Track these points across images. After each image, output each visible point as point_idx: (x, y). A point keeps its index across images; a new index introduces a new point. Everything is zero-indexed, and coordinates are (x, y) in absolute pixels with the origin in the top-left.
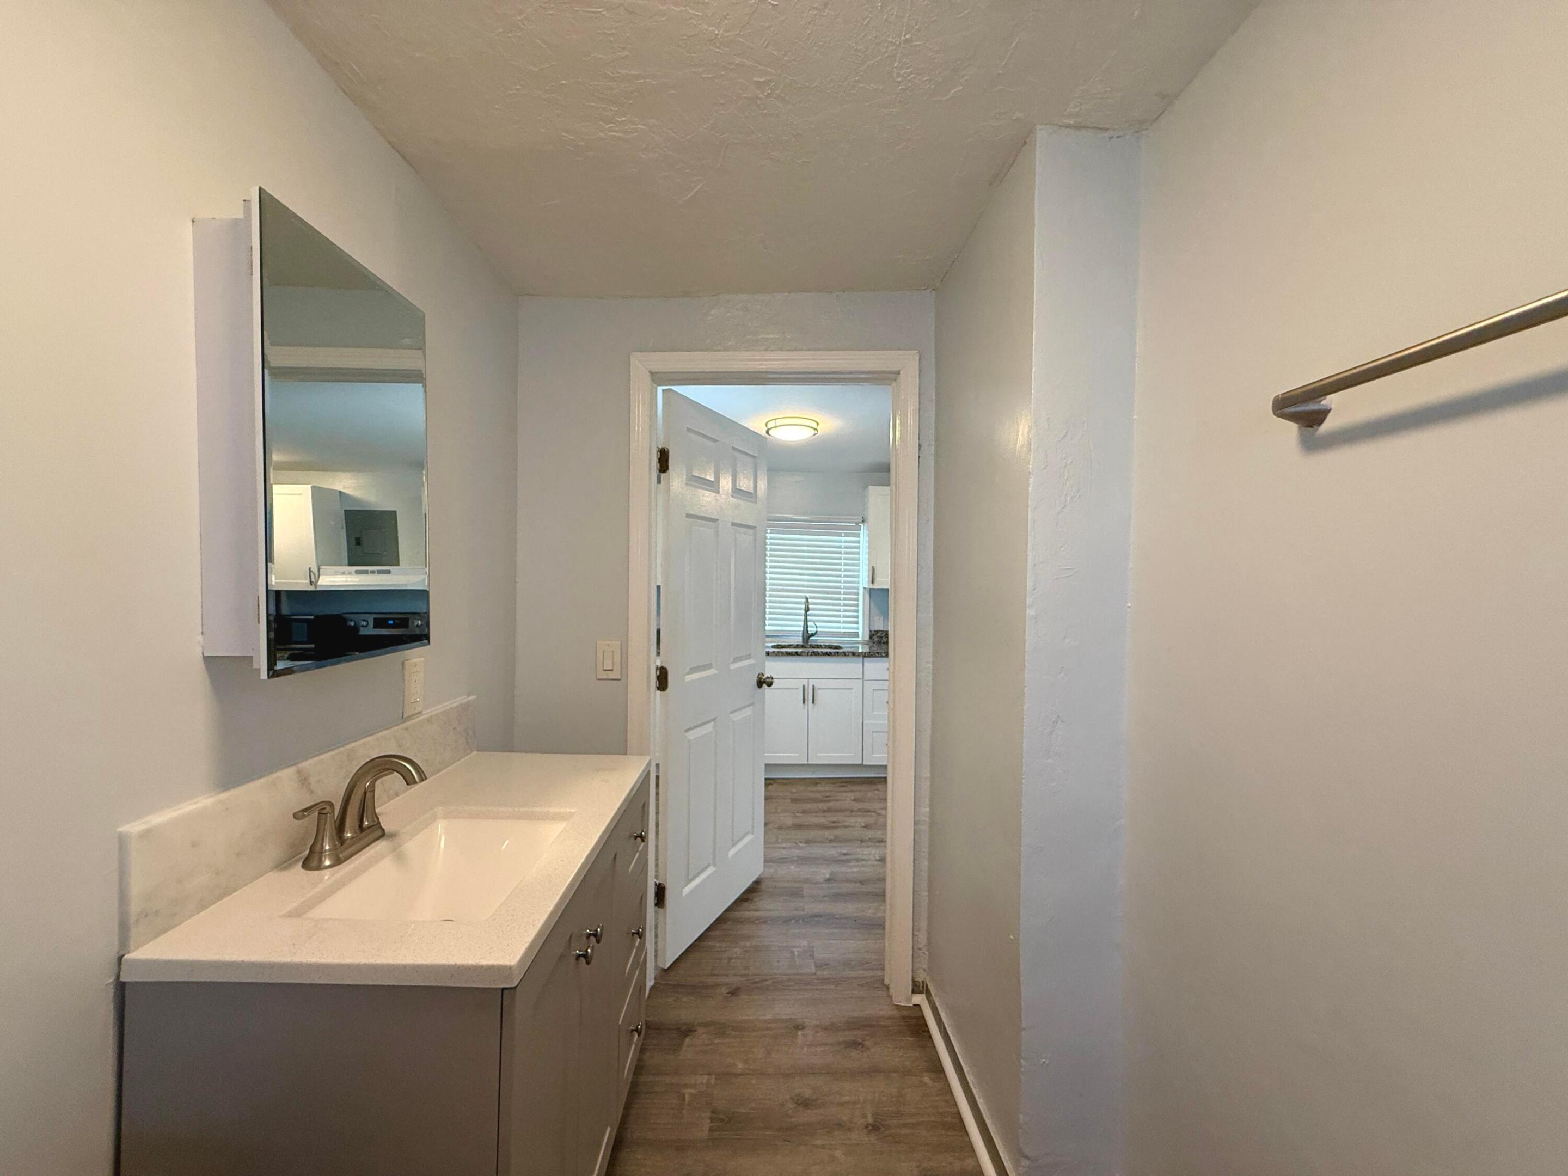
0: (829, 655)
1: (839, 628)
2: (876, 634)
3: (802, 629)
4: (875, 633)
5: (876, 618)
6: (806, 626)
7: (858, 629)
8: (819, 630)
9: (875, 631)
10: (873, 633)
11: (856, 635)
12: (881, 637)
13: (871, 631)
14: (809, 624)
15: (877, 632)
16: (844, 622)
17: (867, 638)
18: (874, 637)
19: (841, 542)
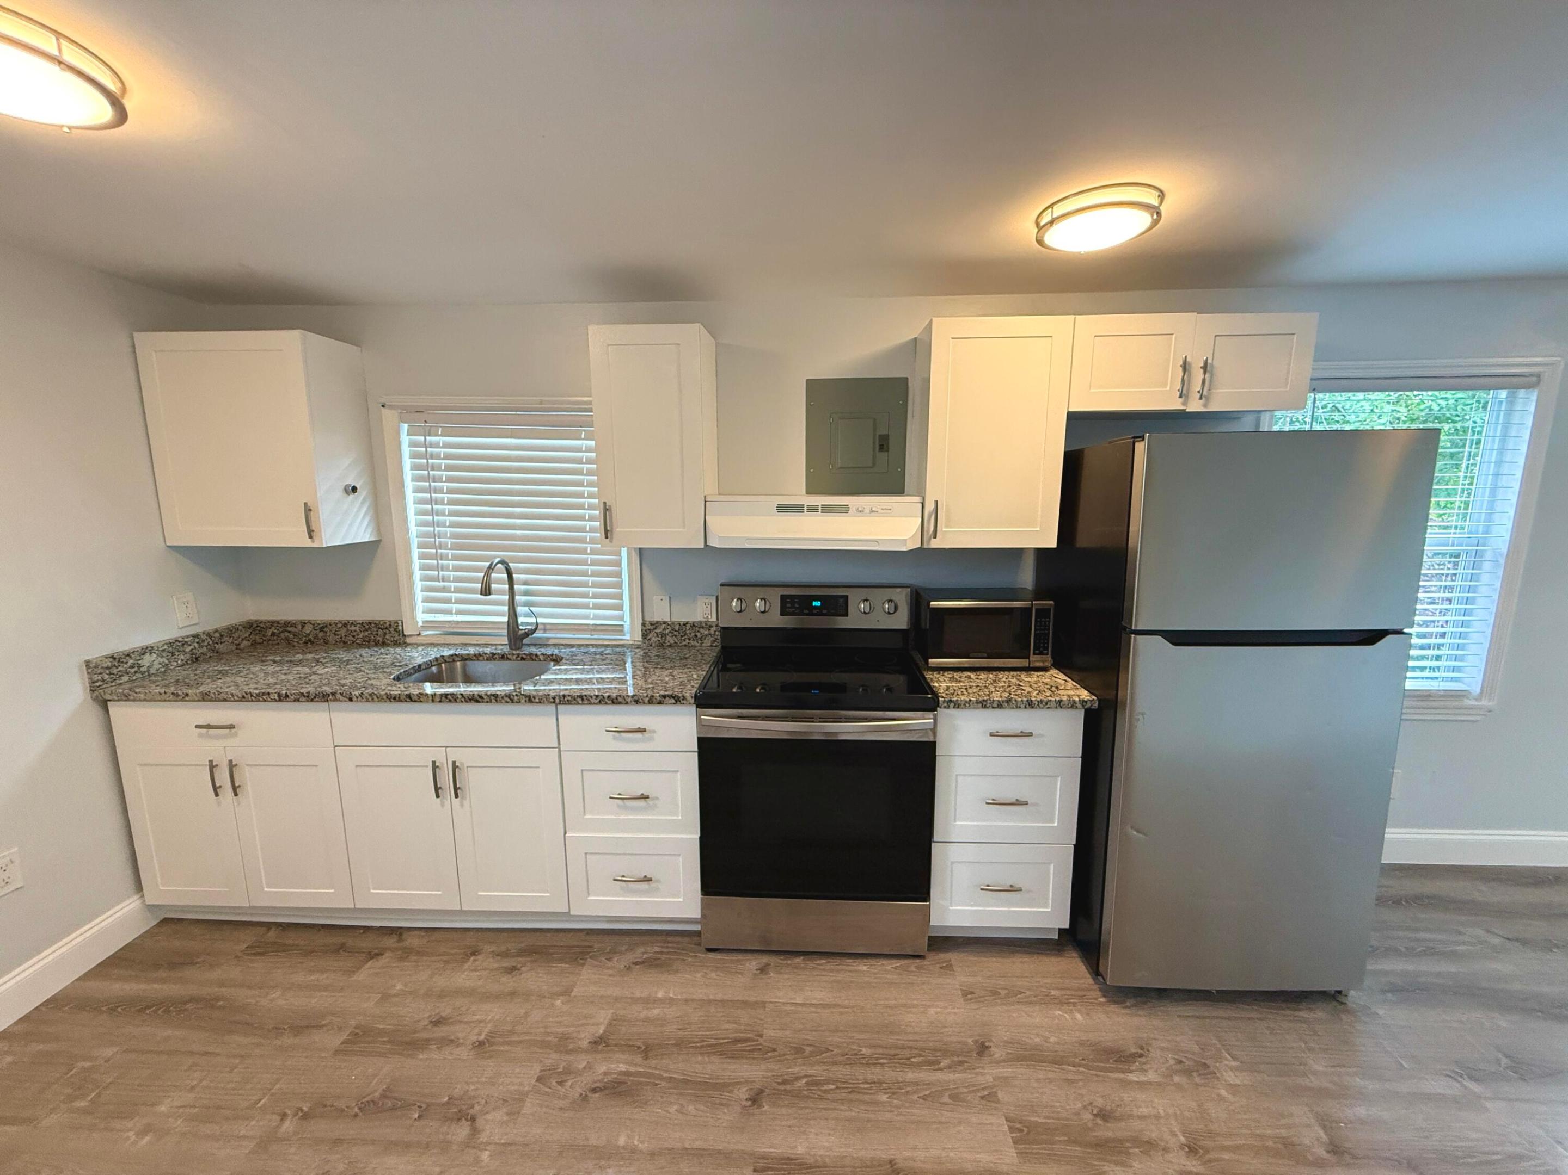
0: (477, 701)
1: (587, 617)
2: (655, 628)
3: (505, 619)
4: (652, 627)
5: (656, 599)
6: (513, 614)
7: (622, 618)
8: (540, 620)
9: (651, 625)
10: (649, 627)
11: (619, 629)
12: (663, 635)
13: (643, 625)
14: (520, 610)
15: (655, 625)
16: (596, 607)
17: (638, 637)
18: (650, 636)
19: (579, 450)
